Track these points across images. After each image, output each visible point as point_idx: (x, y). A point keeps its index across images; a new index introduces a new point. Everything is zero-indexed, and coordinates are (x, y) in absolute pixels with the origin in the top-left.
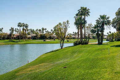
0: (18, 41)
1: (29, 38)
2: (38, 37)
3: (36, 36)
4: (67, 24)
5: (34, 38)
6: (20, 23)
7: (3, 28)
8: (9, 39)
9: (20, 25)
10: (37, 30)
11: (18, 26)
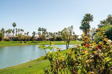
0: (38, 42)
1: (47, 40)
2: (55, 39)
3: (54, 38)
4: (72, 28)
5: (52, 40)
6: (40, 28)
7: (29, 32)
8: (32, 41)
9: (40, 30)
10: (55, 33)
11: (39, 30)
